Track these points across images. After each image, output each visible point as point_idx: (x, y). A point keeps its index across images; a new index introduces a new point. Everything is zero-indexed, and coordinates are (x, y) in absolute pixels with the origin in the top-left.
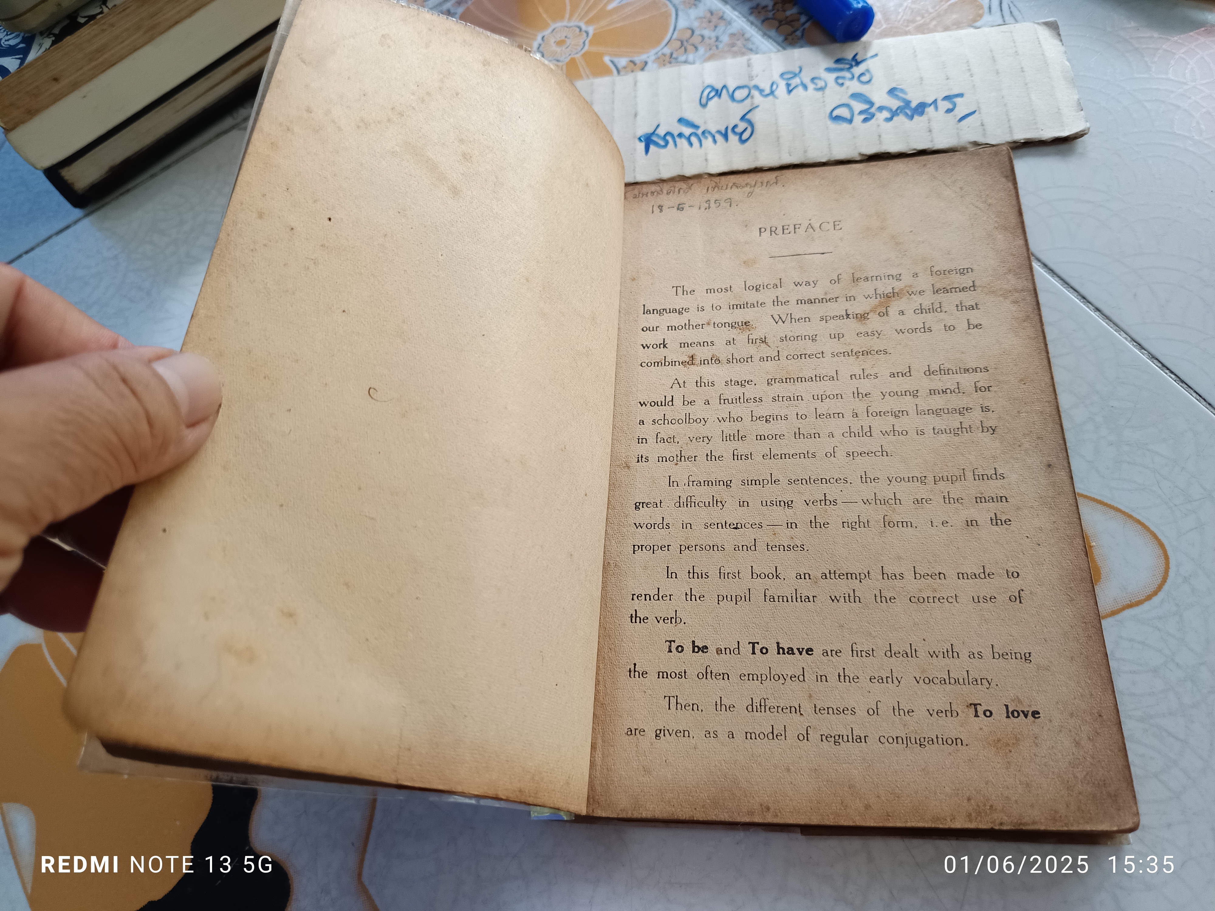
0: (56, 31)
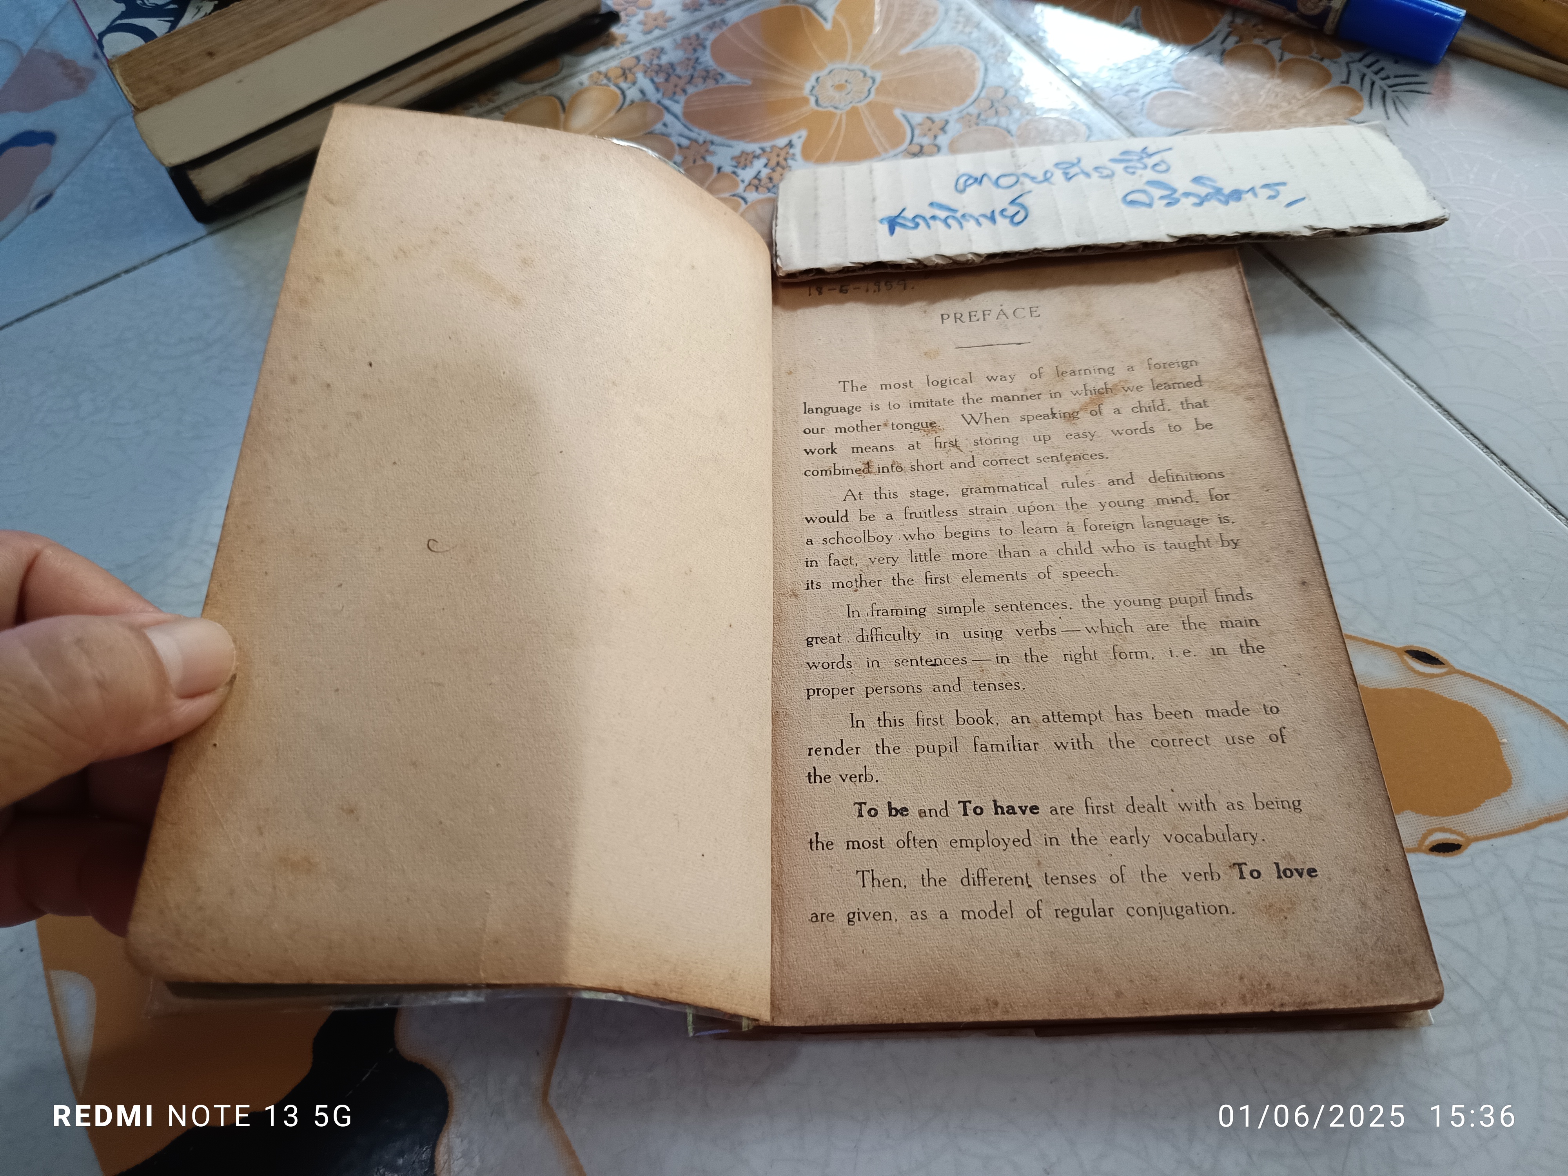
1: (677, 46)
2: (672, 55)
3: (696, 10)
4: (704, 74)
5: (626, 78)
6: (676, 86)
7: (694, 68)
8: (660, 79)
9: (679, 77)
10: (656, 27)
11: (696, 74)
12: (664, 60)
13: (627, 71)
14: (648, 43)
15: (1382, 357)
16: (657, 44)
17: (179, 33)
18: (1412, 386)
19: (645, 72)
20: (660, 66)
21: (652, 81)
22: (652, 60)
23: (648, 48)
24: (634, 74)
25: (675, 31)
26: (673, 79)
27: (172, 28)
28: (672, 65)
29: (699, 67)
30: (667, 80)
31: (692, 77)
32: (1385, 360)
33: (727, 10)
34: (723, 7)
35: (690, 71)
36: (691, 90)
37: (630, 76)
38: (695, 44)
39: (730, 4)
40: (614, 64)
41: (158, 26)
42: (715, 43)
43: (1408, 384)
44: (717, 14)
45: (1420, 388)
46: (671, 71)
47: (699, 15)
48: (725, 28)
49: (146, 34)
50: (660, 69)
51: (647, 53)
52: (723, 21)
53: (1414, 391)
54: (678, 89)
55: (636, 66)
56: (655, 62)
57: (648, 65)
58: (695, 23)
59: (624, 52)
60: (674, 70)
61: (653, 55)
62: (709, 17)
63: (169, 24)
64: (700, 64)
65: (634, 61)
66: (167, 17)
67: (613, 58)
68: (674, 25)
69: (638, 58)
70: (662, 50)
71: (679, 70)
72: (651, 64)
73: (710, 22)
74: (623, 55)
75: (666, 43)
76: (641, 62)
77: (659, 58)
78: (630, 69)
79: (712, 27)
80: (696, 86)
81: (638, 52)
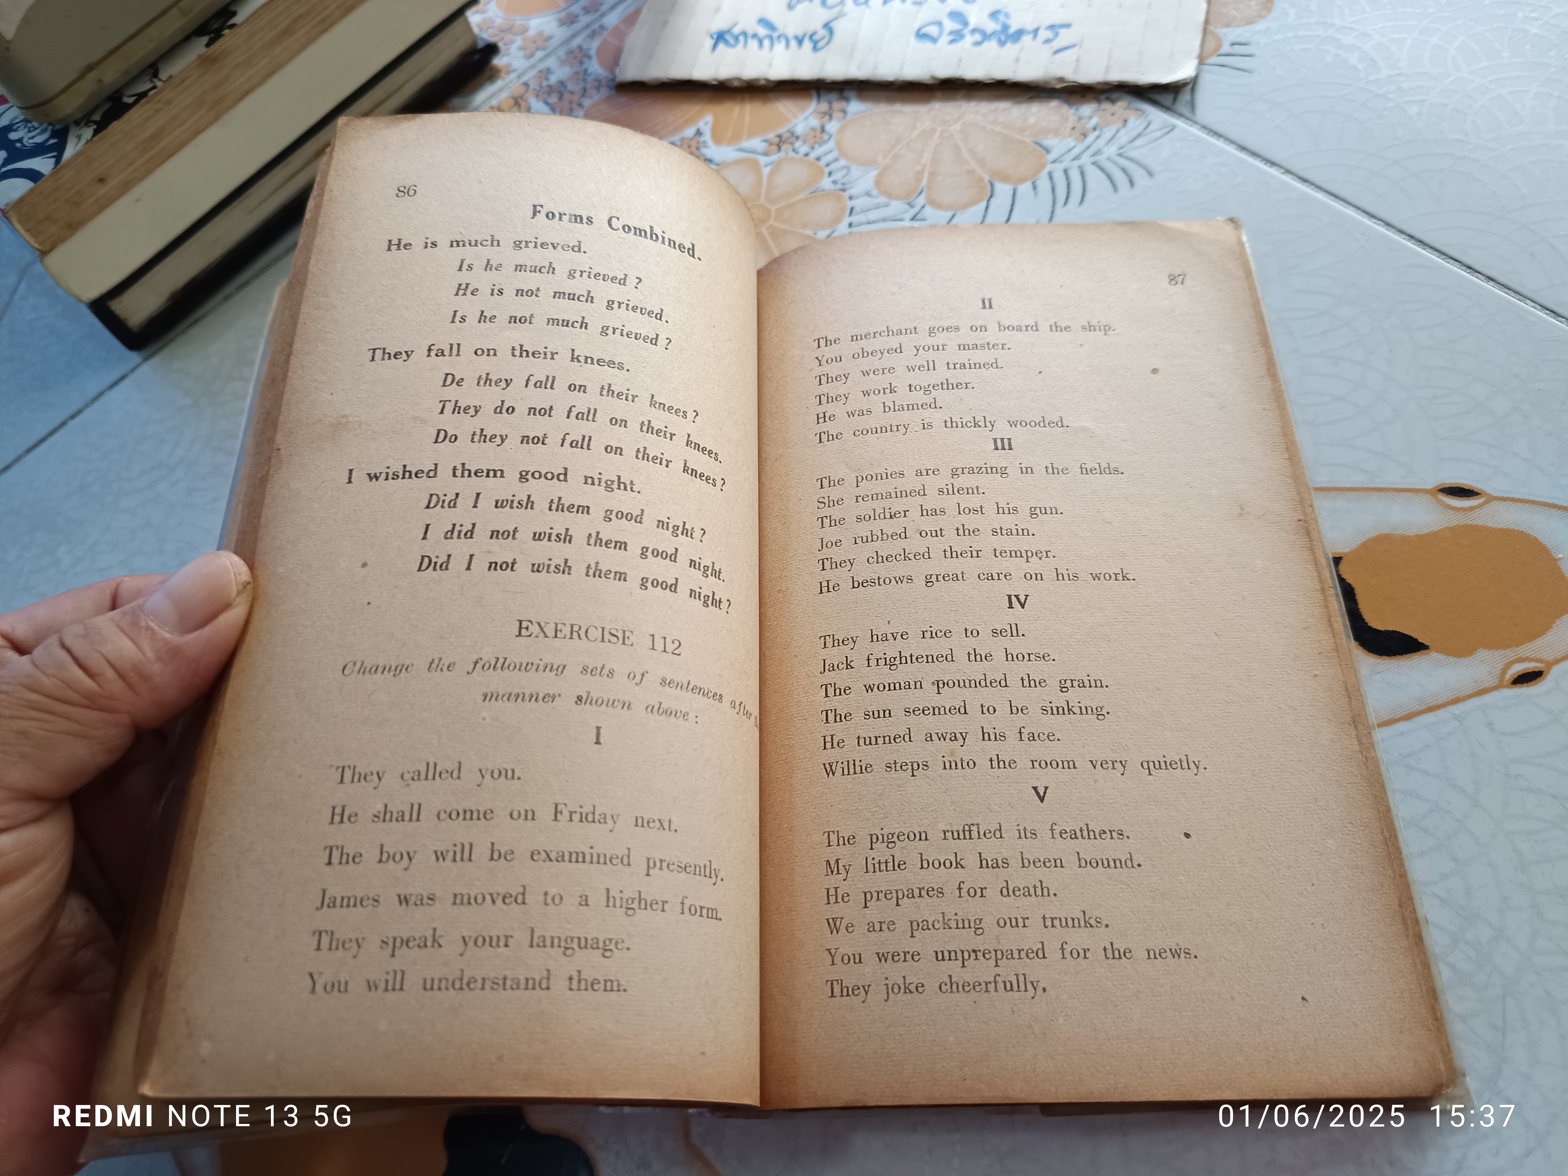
0: (97, 117)
1: (563, 63)
2: (560, 73)
3: (572, 22)
4: (596, 84)
5: (519, 106)
6: (571, 103)
7: (584, 80)
8: (553, 99)
9: (572, 93)
10: (537, 49)
11: (588, 86)
12: (553, 79)
13: (519, 100)
14: (533, 67)
15: (1342, 202)
16: (542, 66)
17: (65, 166)
18: (1379, 225)
19: (537, 96)
20: (550, 87)
21: (546, 103)
22: (541, 83)
23: (533, 73)
24: (526, 101)
25: (556, 49)
26: (567, 96)
27: (57, 163)
28: (562, 83)
29: (590, 79)
30: (561, 98)
31: (585, 90)
32: (1346, 205)
33: (603, 15)
34: (598, 14)
35: (582, 84)
36: (587, 102)
37: (522, 103)
38: (579, 56)
39: (604, 8)
40: (504, 95)
41: (43, 164)
42: (599, 50)
43: (1374, 223)
44: (594, 21)
45: (1388, 224)
46: (562, 89)
47: (576, 26)
48: (606, 34)
49: (33, 175)
50: (551, 89)
51: (534, 77)
52: (602, 27)
53: (1382, 229)
54: (574, 105)
55: (527, 91)
56: (545, 83)
57: (538, 88)
58: (574, 36)
59: (511, 82)
60: (565, 87)
61: (541, 77)
62: (587, 26)
63: (53, 160)
64: (589, 75)
65: (523, 88)
66: (47, 154)
67: (501, 90)
68: (554, 43)
69: (526, 84)
70: (548, 71)
71: (570, 86)
72: (541, 87)
73: (589, 31)
74: (511, 85)
75: (551, 63)
76: (531, 87)
77: (547, 79)
78: (522, 97)
79: (592, 35)
80: (591, 98)
81: (525, 79)
